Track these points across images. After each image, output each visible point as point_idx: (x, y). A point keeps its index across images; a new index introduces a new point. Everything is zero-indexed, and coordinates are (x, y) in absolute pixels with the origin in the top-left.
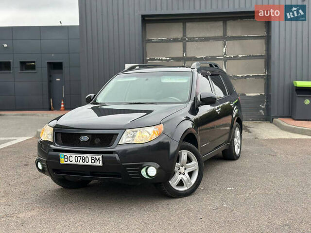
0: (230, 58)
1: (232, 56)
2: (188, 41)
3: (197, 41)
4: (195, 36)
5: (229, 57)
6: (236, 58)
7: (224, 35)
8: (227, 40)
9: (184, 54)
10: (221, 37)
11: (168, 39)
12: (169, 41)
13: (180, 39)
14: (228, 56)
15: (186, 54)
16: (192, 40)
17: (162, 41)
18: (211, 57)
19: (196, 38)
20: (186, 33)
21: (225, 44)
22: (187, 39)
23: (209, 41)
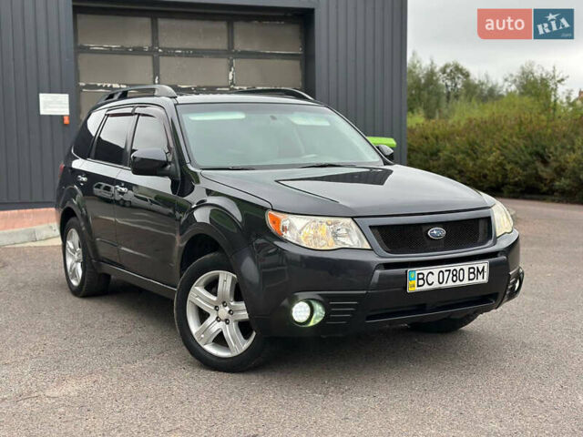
1: (245, 88)
2: (162, 54)
3: (179, 55)
4: (174, 46)
5: (240, 89)
7: (229, 48)
8: (235, 58)
9: (154, 78)
11: (122, 47)
12: (123, 51)
13: (147, 49)
14: (237, 88)
15: (159, 80)
16: (169, 53)
17: (111, 51)
18: (206, 87)
19: (179, 49)
22: (160, 50)
23: (202, 57)
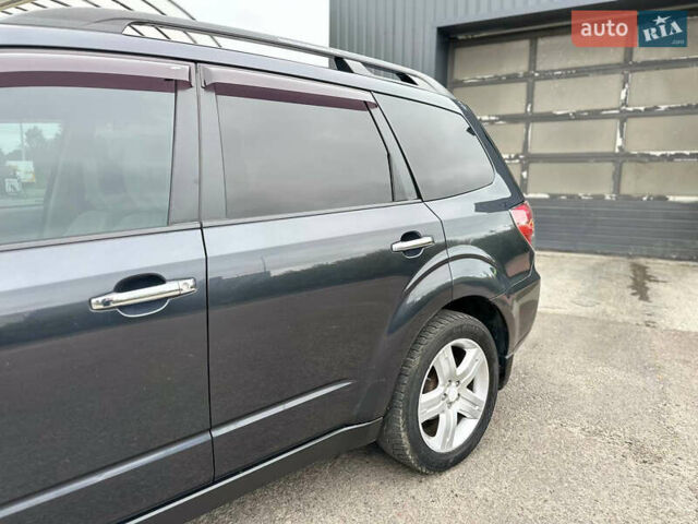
0: (636, 114)
1: (642, 108)
2: (538, 79)
3: (559, 77)
4: (555, 67)
5: (635, 111)
6: (651, 112)
7: (625, 60)
8: (632, 72)
9: (527, 106)
10: (619, 64)
11: (495, 77)
12: (497, 81)
13: (521, 74)
14: (630, 109)
15: (532, 108)
16: (547, 76)
17: (483, 82)
18: (588, 111)
19: (558, 70)
20: (535, 62)
21: (625, 81)
22: (537, 74)
23: (587, 76)
